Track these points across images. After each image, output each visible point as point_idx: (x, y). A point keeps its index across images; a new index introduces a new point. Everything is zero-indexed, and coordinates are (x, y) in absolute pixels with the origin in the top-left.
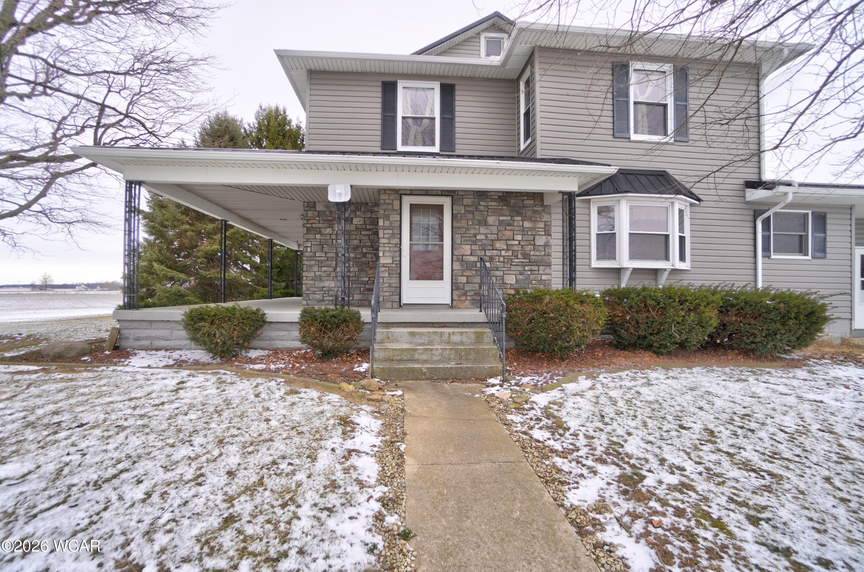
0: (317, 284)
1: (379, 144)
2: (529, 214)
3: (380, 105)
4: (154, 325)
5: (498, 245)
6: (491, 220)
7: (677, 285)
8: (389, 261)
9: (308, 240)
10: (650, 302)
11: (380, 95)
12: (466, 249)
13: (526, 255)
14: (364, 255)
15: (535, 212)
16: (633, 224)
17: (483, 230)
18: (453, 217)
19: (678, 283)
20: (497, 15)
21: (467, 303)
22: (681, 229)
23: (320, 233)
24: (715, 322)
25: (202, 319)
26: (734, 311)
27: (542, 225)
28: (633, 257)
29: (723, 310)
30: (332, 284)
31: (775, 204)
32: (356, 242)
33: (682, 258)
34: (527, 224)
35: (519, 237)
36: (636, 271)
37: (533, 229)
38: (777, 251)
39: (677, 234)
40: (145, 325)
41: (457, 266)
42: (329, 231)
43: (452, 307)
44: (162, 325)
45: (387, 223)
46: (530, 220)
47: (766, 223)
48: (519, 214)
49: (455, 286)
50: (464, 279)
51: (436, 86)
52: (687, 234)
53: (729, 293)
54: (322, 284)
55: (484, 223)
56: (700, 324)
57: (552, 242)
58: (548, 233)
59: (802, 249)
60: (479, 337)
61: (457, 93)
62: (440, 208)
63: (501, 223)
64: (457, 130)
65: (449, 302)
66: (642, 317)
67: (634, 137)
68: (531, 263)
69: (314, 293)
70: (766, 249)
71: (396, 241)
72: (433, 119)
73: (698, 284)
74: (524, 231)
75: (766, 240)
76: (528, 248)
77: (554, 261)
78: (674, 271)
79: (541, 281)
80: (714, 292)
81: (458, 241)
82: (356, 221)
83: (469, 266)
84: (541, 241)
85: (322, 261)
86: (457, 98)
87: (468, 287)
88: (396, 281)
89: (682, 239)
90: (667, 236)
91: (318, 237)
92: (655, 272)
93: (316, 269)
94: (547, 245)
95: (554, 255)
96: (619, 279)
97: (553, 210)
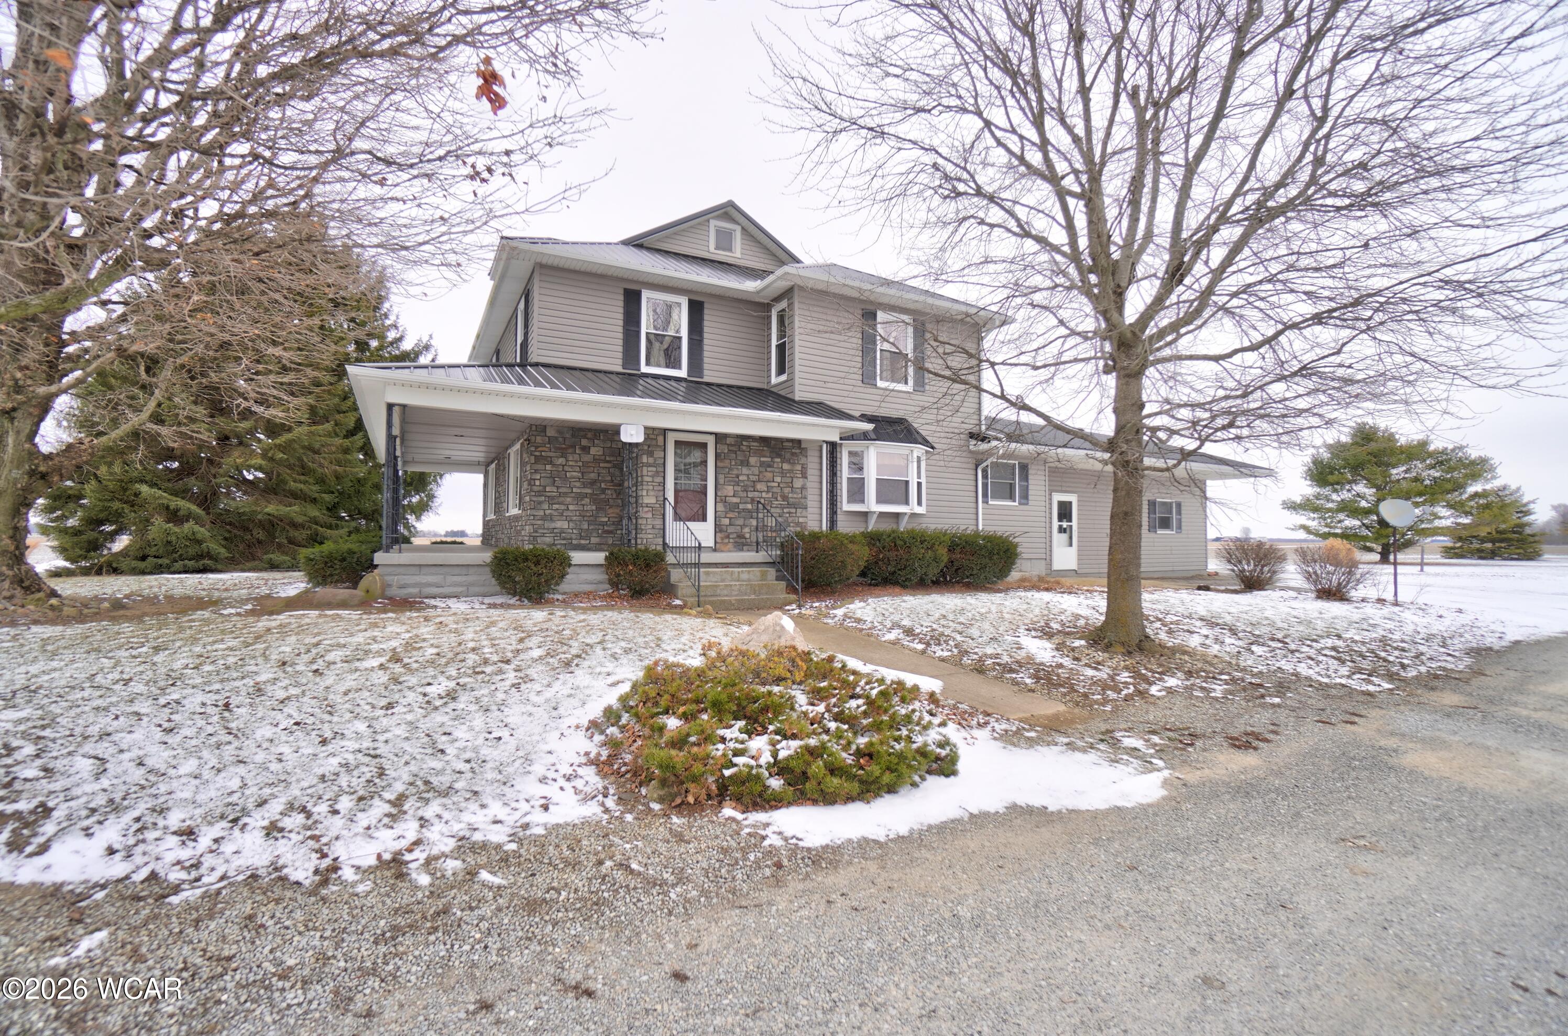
0: (547, 524)
1: (620, 362)
2: (788, 456)
3: (621, 316)
4: (424, 570)
5: (760, 486)
6: (753, 460)
7: (918, 528)
8: (653, 500)
9: (536, 471)
10: (899, 542)
11: (621, 304)
12: (729, 490)
13: (785, 498)
14: (603, 491)
15: (793, 454)
16: (879, 468)
17: (745, 470)
18: (717, 456)
19: (915, 526)
20: (731, 204)
21: (730, 546)
22: (919, 477)
23: (551, 463)
24: (945, 559)
25: (527, 560)
26: (958, 549)
27: (799, 467)
28: (880, 501)
29: (951, 550)
30: (565, 525)
31: (992, 455)
32: (593, 476)
33: (919, 503)
34: (786, 466)
35: (778, 479)
36: (882, 515)
37: (791, 471)
38: (994, 497)
39: (916, 480)
40: (413, 569)
41: (720, 507)
42: (561, 461)
43: (715, 550)
44: (433, 570)
45: (651, 460)
46: (789, 462)
47: (985, 471)
48: (779, 456)
49: (718, 528)
50: (727, 521)
51: (684, 301)
52: (923, 480)
53: (954, 535)
54: (553, 525)
55: (746, 464)
56: (935, 560)
57: (809, 485)
58: (804, 476)
59: (1011, 497)
60: (764, 576)
61: (706, 311)
62: (704, 446)
63: (762, 464)
64: (706, 354)
65: (712, 544)
66: (892, 555)
67: (880, 383)
68: (789, 505)
69: (543, 535)
70: (985, 495)
71: (660, 479)
72: (680, 338)
73: (933, 527)
74: (783, 473)
75: (985, 486)
76: (787, 490)
77: (810, 504)
78: (914, 515)
79: (798, 524)
80: (945, 534)
81: (721, 481)
82: (593, 451)
83: (733, 507)
84: (798, 483)
85: (553, 498)
86: (706, 317)
87: (731, 529)
88: (659, 522)
89: (919, 484)
90: (907, 482)
91: (548, 467)
92: (897, 516)
93: (546, 506)
94: (803, 488)
95: (810, 497)
96: (866, 522)
97: (810, 453)
